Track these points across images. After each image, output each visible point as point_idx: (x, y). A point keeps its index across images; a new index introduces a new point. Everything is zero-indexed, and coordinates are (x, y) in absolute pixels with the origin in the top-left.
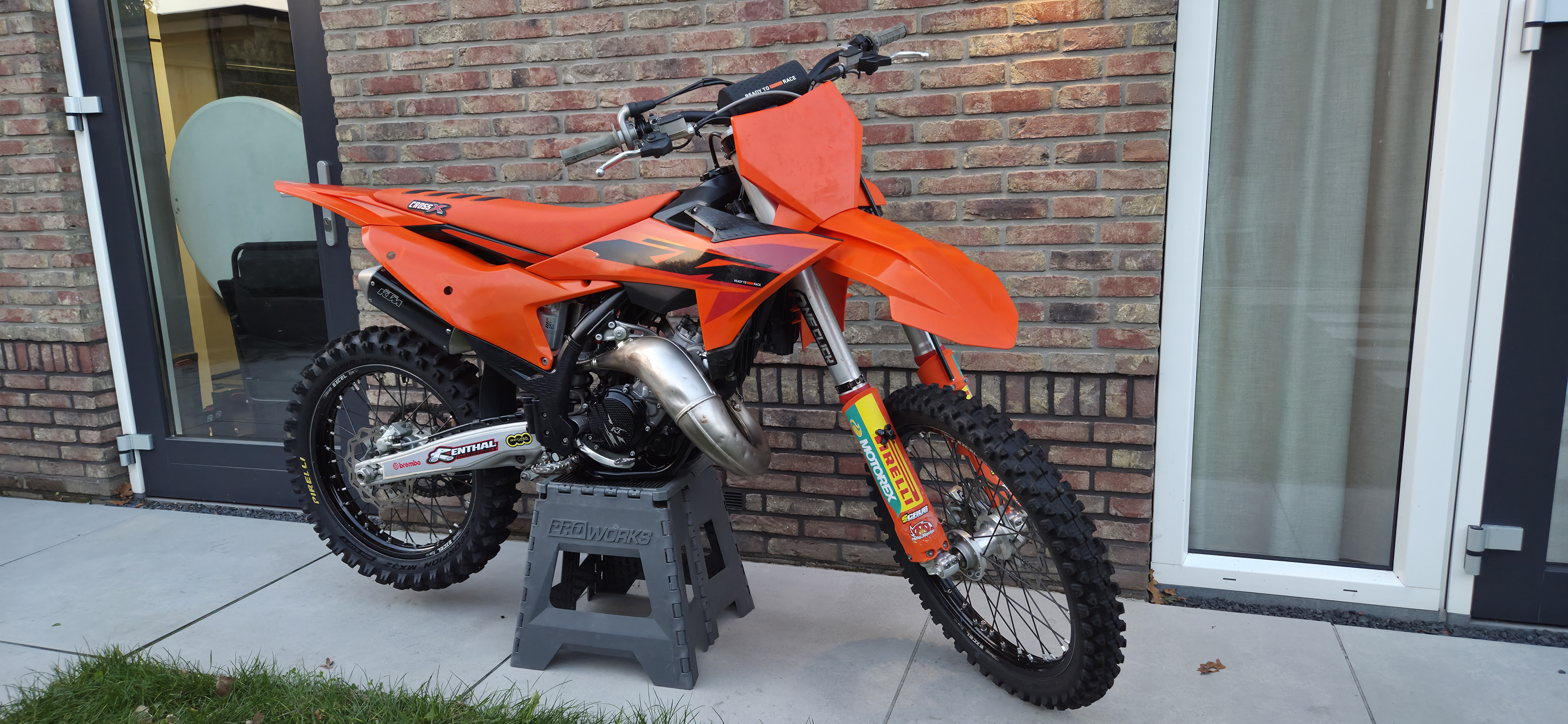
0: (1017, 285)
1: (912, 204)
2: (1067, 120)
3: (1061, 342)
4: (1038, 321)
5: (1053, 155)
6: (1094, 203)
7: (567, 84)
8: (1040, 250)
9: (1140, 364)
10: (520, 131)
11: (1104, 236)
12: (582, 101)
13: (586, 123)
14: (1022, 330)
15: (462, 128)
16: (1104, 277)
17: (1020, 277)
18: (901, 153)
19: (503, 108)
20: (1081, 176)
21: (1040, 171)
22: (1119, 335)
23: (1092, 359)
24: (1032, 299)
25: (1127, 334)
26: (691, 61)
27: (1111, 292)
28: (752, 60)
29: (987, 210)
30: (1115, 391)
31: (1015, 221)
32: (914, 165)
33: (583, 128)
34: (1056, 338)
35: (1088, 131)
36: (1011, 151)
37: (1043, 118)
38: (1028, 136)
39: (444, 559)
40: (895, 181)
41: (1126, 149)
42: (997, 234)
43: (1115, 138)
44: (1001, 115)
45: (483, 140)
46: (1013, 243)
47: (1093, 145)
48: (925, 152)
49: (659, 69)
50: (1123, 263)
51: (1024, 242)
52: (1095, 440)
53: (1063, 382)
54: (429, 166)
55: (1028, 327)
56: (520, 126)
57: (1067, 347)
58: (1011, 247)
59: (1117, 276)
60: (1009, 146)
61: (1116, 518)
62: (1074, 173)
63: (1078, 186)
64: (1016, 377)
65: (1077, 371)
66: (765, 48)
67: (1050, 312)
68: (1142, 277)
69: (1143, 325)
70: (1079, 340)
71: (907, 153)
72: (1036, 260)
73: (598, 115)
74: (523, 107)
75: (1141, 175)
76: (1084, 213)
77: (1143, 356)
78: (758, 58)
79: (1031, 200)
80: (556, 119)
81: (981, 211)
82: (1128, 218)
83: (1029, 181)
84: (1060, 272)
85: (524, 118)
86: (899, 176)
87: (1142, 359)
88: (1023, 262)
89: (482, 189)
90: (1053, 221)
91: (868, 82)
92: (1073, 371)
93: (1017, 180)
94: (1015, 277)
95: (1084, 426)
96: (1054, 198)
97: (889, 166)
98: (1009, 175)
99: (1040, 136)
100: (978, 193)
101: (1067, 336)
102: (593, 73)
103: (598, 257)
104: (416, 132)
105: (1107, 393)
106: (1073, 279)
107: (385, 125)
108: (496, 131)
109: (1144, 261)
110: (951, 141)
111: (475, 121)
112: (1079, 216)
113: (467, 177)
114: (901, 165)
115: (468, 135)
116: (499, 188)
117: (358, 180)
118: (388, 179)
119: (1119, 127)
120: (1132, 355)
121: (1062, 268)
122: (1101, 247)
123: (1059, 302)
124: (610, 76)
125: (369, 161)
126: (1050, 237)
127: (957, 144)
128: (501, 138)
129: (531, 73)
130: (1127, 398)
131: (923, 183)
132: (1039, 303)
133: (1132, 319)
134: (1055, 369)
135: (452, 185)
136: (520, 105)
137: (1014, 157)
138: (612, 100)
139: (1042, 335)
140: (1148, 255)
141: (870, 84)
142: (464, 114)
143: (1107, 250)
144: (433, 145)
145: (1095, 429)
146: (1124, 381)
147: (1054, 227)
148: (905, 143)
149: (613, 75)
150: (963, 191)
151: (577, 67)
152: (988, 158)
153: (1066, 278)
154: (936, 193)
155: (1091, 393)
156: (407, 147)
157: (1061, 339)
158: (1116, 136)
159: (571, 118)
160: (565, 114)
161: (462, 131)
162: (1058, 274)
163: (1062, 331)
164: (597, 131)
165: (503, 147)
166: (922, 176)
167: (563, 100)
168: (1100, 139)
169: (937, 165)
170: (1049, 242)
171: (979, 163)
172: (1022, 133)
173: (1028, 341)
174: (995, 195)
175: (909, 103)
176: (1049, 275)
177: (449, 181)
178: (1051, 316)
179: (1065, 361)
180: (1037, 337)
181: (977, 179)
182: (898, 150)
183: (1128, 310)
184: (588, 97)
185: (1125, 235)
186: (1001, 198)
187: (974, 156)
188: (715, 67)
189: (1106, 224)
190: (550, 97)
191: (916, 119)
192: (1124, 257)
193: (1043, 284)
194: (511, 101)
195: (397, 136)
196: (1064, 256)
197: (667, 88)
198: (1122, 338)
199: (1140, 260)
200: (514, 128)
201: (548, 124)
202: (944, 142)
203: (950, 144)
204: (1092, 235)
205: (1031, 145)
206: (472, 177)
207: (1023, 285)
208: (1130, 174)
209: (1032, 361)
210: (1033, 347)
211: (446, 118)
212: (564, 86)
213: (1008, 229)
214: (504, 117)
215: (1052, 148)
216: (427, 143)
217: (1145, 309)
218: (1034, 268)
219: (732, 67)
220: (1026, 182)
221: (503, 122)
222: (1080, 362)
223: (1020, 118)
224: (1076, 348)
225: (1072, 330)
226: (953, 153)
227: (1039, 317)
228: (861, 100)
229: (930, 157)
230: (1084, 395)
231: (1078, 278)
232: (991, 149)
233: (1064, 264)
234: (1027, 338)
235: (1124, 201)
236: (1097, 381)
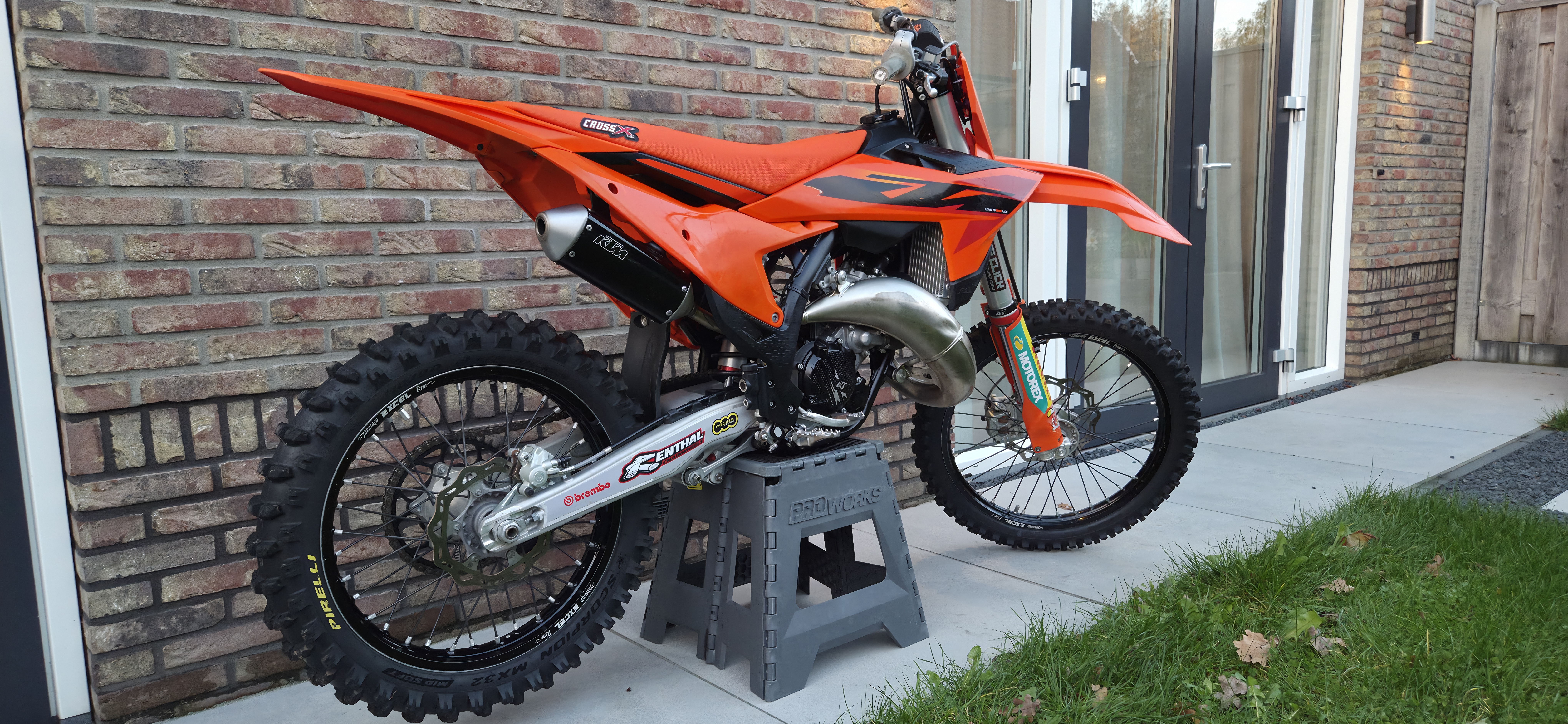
10: (406, 56)
12: (496, 30)
13: (502, 58)
15: (305, 39)
19: (379, 20)
33: (497, 64)
39: (574, 634)
45: (341, 61)
49: (592, 8)
54: (240, 90)
56: (406, 50)
66: (697, 9)
73: (517, 51)
74: (411, 25)
78: (691, 17)
80: (459, 48)
85: (411, 40)
89: (339, 134)
103: (821, 195)
104: (213, 34)
107: (143, 14)
108: (366, 52)
111: (328, 31)
113: (314, 113)
115: (315, 52)
116: (368, 134)
117: (75, 102)
118: (147, 105)
124: (533, 5)
125: (103, 69)
128: (374, 62)
135: (281, 123)
136: (406, 20)
142: (308, 18)
144: (251, 59)
149: (536, 4)
156: (193, 55)
159: (482, 50)
160: (471, 43)
161: (306, 45)
164: (515, 71)
165: (376, 75)
167: (470, 24)
175: (813, 84)
177: (278, 117)
184: (504, 27)
188: (651, 19)
190: (451, 17)
191: (815, 100)
194: (391, 12)
195: (171, 35)
200: (396, 51)
201: (447, 52)
206: (321, 116)
212: (470, 6)
214: (379, 32)
216: (236, 54)
219: (668, 22)
221: (378, 40)
228: (778, 76)
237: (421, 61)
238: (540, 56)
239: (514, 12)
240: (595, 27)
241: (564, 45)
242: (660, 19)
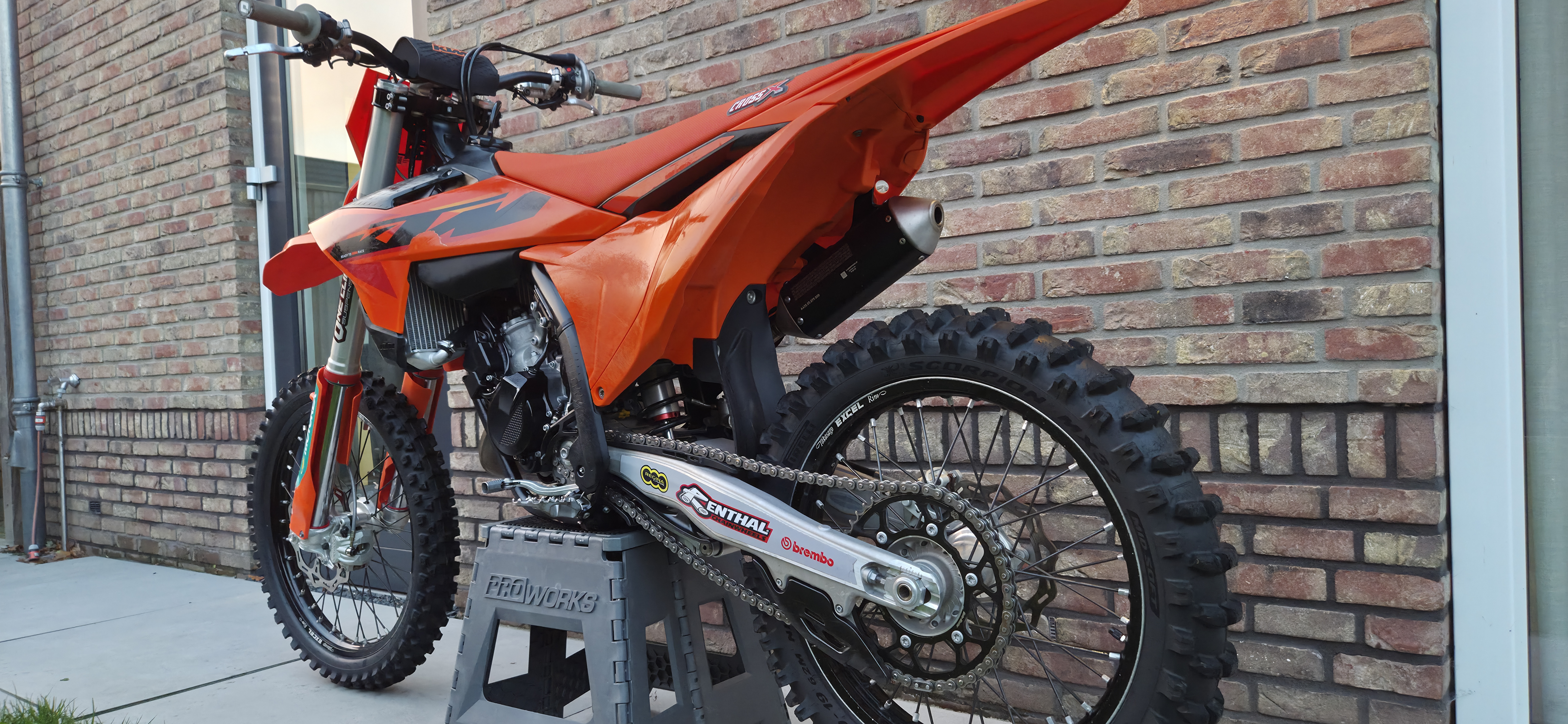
0: (1189, 269)
1: (1031, 167)
2: (1255, 10)
3: (1265, 354)
4: (1225, 324)
5: (1236, 65)
6: (1307, 130)
7: (638, 76)
8: (1222, 212)
9: (1405, 385)
11: (1327, 179)
12: (652, 94)
13: (656, 119)
14: (1201, 338)
16: (1330, 245)
17: (1193, 257)
18: (1015, 97)
20: (1283, 90)
21: (1216, 93)
22: (1363, 338)
23: (1319, 379)
24: (1215, 290)
25: (1376, 335)
26: (763, 24)
27: (1345, 268)
28: (830, 8)
29: (1139, 161)
30: (1364, 433)
31: (1181, 173)
32: (1033, 112)
33: (652, 125)
34: (1256, 348)
35: (1291, 19)
36: (1171, 69)
37: (1218, 12)
38: (1195, 43)
40: (1007, 138)
41: (1356, 37)
42: (1155, 194)
43: (1336, 25)
44: (1155, 20)
46: (1180, 206)
47: (1299, 40)
48: (1047, 91)
49: (730, 41)
50: (1362, 220)
51: (1197, 202)
52: (1332, 515)
53: (1272, 420)
55: (1209, 333)
57: (1275, 363)
58: (1177, 213)
59: (1354, 241)
60: (1167, 64)
61: (1378, 652)
62: (1271, 88)
63: (1278, 106)
64: (1195, 415)
65: (1293, 401)
67: (1244, 307)
68: (1396, 239)
69: (1406, 320)
70: (1294, 348)
71: (1023, 96)
72: (1216, 228)
75: (1385, 74)
76: (1291, 147)
77: (1409, 371)
79: (1205, 137)
80: (626, 120)
81: (1130, 163)
82: (1366, 146)
83: (1201, 110)
84: (1258, 243)
85: (596, 124)
86: (1012, 130)
87: (1407, 376)
88: (1196, 234)
90: (1242, 166)
91: (969, 8)
92: (1287, 400)
93: (1181, 111)
94: (1184, 257)
95: (1311, 492)
96: (1241, 131)
97: (999, 117)
98: (1170, 105)
99: (1214, 40)
100: (1124, 139)
101: (1274, 343)
102: (663, 59)
105: (1349, 437)
106: (1278, 253)
109: (1399, 213)
110: (1083, 70)
112: (1283, 152)
114: (1015, 114)
119: (1341, 5)
120: (1388, 371)
121: (1260, 238)
122: (1323, 199)
123: (1258, 290)
124: (679, 59)
126: (1239, 190)
127: (1093, 72)
129: (604, 70)
130: (1386, 444)
131: (1047, 135)
132: (1224, 295)
133: (1384, 310)
134: (1257, 398)
137: (1176, 77)
138: (681, 87)
139: (1232, 346)
140: (1406, 202)
141: (972, 11)
143: (1333, 201)
145: (1331, 497)
146: (1378, 417)
147: (1243, 175)
148: (1020, 83)
149: (683, 57)
150: (1102, 138)
151: (647, 55)
152: (1137, 85)
153: (1267, 253)
154: (1065, 147)
155: (1321, 437)
157: (1265, 349)
158: (1337, 20)
162: (1253, 248)
163: (1265, 337)
166: (1043, 125)
168: (1310, 29)
169: (1063, 107)
170: (1237, 199)
171: (1124, 94)
172: (1187, 40)
173: (1210, 355)
174: (1149, 138)
176: (1239, 249)
178: (1245, 314)
179: (1273, 386)
180: (1225, 348)
181: (1123, 119)
182: (1011, 94)
183: (1376, 294)
185: (1362, 174)
186: (1159, 141)
187: (1117, 85)
189: (1330, 159)
192: (1363, 209)
193: (1230, 264)
196: (1262, 218)
197: (737, 62)
198: (1368, 343)
199: (1392, 211)
202: (1073, 73)
203: (1082, 74)
204: (1305, 180)
205: (1200, 56)
207: (1198, 270)
208: (1365, 76)
209: (1219, 387)
210: (1220, 364)
211: (528, 136)
213: (1172, 186)
214: (578, 125)
215: (1235, 57)
217: (1407, 291)
218: (1215, 241)
219: (808, 22)
220: (1195, 112)
222: (1299, 386)
223: (1182, 18)
224: (1291, 363)
225: (1281, 335)
226: (1086, 86)
227: (1227, 317)
229: (1054, 97)
230: (1309, 441)
231: (1286, 250)
232: (1141, 72)
233: (1263, 231)
234: (1209, 351)
235: (1357, 121)
236: (1331, 417)
237: (602, 140)
238: (684, 106)
239: (666, 72)
240: (732, 59)
241: (705, 88)
242: (798, 23)
